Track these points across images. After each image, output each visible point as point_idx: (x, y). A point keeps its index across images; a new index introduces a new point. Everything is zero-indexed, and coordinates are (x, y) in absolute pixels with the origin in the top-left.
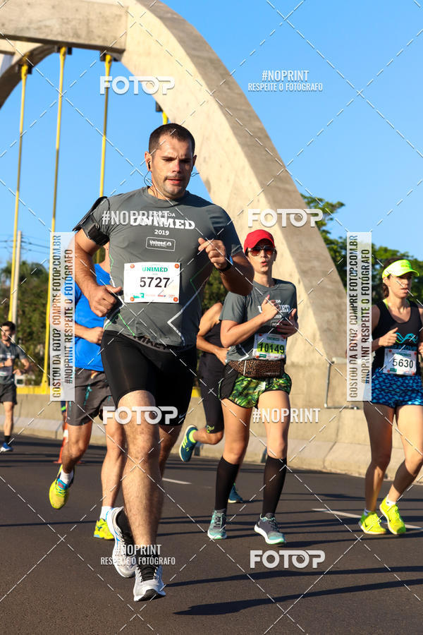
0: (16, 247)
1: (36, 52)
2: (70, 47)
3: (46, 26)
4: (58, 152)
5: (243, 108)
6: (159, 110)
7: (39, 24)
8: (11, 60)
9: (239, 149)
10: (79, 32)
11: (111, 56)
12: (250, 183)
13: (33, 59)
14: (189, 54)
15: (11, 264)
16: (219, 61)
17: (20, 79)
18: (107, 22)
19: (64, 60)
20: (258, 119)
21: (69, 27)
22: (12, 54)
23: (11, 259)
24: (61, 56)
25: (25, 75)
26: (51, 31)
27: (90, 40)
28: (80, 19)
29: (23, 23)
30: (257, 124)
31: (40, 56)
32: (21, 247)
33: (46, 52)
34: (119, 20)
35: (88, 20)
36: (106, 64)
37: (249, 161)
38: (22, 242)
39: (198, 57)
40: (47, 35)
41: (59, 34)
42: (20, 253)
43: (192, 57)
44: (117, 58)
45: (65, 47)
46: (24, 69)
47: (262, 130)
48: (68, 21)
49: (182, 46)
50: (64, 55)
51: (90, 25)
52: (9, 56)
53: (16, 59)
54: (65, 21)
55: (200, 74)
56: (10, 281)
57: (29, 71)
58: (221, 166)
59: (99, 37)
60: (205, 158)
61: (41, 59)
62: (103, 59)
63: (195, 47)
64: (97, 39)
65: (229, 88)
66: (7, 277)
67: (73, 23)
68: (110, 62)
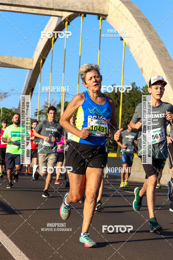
0: (63, 96)
1: (71, 16)
2: (85, 14)
3: (75, 6)
4: (80, 57)
5: (157, 38)
6: (122, 39)
7: (73, 5)
8: (61, 19)
9: (155, 55)
10: (89, 8)
11: (102, 17)
12: (159, 69)
13: (70, 19)
14: (134, 16)
15: (61, 103)
16: (147, 19)
17: (65, 27)
18: (100, 4)
19: (83, 19)
20: (162, 43)
21: (85, 6)
22: (62, 17)
23: (61, 101)
24: (81, 18)
25: (67, 25)
26: (78, 7)
27: (94, 11)
28: (89, 3)
29: (66, 4)
30: (162, 45)
31: (73, 18)
32: (65, 96)
33: (75, 16)
34: (105, 3)
35: (93, 3)
36: (100, 21)
37: (159, 60)
38: (65, 93)
39: (138, 18)
40: (76, 9)
41: (81, 9)
42: (65, 98)
43: (135, 18)
44: (104, 18)
45: (83, 14)
46: (66, 23)
47: (164, 48)
48: (85, 3)
49: (131, 13)
50: (83, 17)
51: (93, 5)
52: (60, 18)
53: (63, 19)
54: (83, 3)
55: (139, 24)
56: (61, 110)
57: (69, 24)
58: (147, 63)
59: (97, 10)
60: (141, 59)
61: (73, 19)
62: (99, 19)
63: (137, 13)
64: (96, 10)
65: (151, 30)
66: (59, 108)
67: (87, 4)
68: (102, 20)
